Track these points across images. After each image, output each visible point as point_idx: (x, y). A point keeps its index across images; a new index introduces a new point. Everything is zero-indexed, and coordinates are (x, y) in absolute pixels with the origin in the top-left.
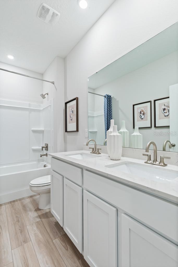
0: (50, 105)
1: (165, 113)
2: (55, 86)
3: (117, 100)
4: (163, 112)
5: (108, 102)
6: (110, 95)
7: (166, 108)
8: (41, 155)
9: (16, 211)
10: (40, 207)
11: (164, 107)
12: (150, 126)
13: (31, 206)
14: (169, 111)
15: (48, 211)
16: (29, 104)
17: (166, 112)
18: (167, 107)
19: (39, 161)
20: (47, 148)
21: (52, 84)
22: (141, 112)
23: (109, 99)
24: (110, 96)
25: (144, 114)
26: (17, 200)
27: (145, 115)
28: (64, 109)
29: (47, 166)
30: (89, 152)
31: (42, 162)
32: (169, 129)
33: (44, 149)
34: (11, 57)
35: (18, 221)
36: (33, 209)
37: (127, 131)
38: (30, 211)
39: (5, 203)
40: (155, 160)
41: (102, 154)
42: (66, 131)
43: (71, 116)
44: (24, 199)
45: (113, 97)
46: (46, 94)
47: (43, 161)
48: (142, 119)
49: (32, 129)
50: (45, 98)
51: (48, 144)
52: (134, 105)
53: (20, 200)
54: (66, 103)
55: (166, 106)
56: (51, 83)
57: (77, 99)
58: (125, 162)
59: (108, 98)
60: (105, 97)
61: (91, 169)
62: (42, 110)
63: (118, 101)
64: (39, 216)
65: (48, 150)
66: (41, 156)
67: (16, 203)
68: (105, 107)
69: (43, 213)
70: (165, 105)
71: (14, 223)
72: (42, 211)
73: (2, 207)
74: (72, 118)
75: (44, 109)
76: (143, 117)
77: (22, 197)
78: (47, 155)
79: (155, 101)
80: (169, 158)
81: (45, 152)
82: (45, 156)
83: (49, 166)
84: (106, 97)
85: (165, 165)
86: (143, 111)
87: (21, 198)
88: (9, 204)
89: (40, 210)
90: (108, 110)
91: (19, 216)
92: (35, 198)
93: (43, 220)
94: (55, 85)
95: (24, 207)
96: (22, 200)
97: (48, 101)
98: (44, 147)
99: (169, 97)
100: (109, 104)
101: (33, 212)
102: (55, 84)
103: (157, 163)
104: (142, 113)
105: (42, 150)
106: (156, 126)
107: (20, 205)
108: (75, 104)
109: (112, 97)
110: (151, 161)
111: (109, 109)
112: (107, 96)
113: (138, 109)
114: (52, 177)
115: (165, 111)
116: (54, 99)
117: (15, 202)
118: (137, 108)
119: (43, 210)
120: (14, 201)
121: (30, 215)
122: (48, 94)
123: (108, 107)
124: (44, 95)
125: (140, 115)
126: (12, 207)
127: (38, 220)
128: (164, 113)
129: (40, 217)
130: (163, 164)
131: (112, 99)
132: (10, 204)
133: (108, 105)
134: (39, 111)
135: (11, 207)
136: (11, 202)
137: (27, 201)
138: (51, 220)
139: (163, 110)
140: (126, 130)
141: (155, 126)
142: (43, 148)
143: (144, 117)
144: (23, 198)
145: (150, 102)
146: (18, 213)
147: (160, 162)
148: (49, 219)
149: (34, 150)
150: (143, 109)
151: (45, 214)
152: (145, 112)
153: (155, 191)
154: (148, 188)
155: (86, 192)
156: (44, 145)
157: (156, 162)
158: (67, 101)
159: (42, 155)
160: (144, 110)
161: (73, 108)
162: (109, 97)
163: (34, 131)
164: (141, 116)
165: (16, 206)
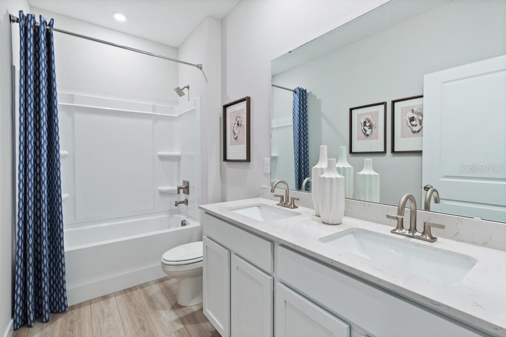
0: (194, 108)
1: (413, 125)
2: (203, 73)
3: (318, 98)
4: (409, 124)
5: (300, 103)
6: (304, 89)
7: (415, 116)
8: (176, 202)
9: (136, 309)
10: (181, 302)
11: (411, 115)
12: (383, 150)
13: (162, 299)
14: (421, 122)
15: (195, 309)
16: (153, 105)
17: (416, 125)
18: (417, 114)
19: (171, 213)
20: (186, 189)
21: (198, 70)
22: (365, 123)
23: (302, 95)
24: (305, 91)
25: (371, 127)
26: (135, 288)
27: (373, 128)
28: (220, 118)
29: (187, 223)
30: (274, 203)
31: (178, 216)
32: (420, 157)
33: (181, 191)
34: (120, 18)
35: (143, 328)
36: (169, 306)
37: (350, 166)
38: (163, 310)
39: (114, 293)
40: (413, 229)
41: (301, 209)
42: (225, 159)
43: (235, 131)
44: (149, 286)
45: (310, 92)
46: (186, 87)
47: (179, 213)
48: (368, 135)
49: (159, 153)
50: (184, 94)
51: (188, 183)
52: (351, 110)
53: (142, 286)
54: (225, 107)
55: (415, 113)
56: (196, 68)
57: (247, 100)
58: (353, 228)
59: (300, 94)
60: (296, 92)
61: (295, 245)
62: (177, 117)
63: (320, 100)
64: (180, 318)
65: (188, 194)
66: (176, 205)
67: (135, 292)
68: (295, 110)
69: (187, 313)
70: (414, 110)
71: (136, 332)
72: (184, 309)
73: (111, 299)
74: (236, 135)
75: (180, 115)
76: (369, 132)
77: (145, 282)
78: (187, 202)
79: (393, 102)
80: (442, 227)
81: (183, 197)
82: (184, 204)
83: (193, 224)
84: (298, 92)
85: (433, 239)
86: (369, 121)
87: (143, 282)
88: (122, 294)
89: (181, 307)
90: (300, 117)
91: (144, 319)
92: (168, 283)
93: (189, 327)
94: (203, 71)
95: (151, 300)
96: (146, 287)
97: (189, 100)
98: (181, 188)
99: (422, 96)
100: (303, 106)
101: (168, 311)
102: (203, 68)
103: (417, 234)
104: (368, 125)
105: (179, 193)
106: (396, 150)
107: (143, 297)
108: (243, 109)
109: (307, 91)
110: (404, 230)
111: (303, 115)
112: (300, 89)
113: (360, 116)
114: (206, 248)
115: (413, 123)
116: (201, 98)
117: (133, 291)
118: (358, 115)
119: (186, 307)
120: (130, 289)
121: (163, 316)
122: (188, 88)
123: (300, 112)
124: (182, 90)
125: (364, 129)
126: (128, 299)
127: (180, 326)
128: (411, 126)
129: (182, 320)
130: (428, 238)
131: (308, 96)
132: (124, 295)
133: (300, 108)
134: (171, 119)
135: (128, 301)
136: (125, 291)
137: (155, 289)
138: (204, 326)
139: (409, 121)
140: (348, 164)
141: (393, 151)
142: (179, 188)
143: (371, 132)
144: (148, 284)
145: (385, 104)
146: (141, 313)
147: (423, 233)
148: (198, 325)
149: (162, 193)
150: (370, 117)
151: (191, 315)
152: (374, 123)
153: (440, 305)
154: (424, 297)
155: (282, 285)
156: (181, 184)
157: (415, 233)
158: (227, 102)
159: (178, 203)
160: (371, 120)
161: (240, 117)
162: (303, 93)
163: (162, 158)
164: (366, 131)
165: (135, 298)
